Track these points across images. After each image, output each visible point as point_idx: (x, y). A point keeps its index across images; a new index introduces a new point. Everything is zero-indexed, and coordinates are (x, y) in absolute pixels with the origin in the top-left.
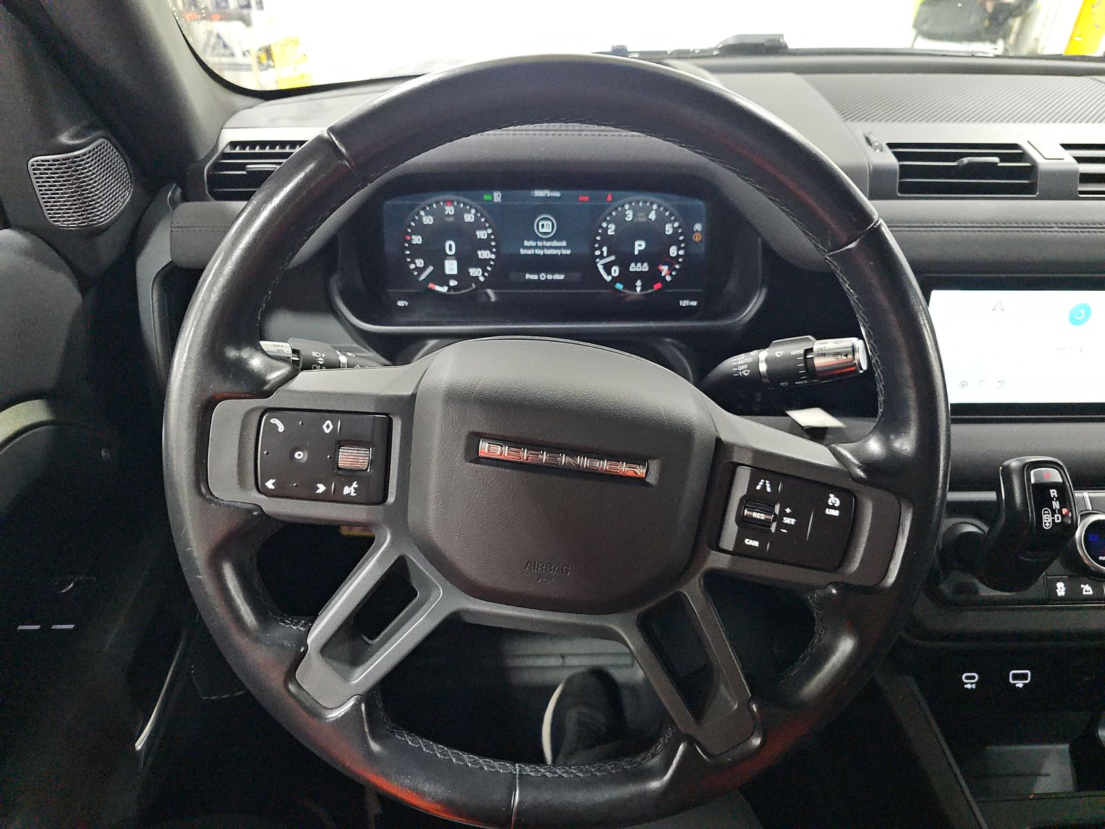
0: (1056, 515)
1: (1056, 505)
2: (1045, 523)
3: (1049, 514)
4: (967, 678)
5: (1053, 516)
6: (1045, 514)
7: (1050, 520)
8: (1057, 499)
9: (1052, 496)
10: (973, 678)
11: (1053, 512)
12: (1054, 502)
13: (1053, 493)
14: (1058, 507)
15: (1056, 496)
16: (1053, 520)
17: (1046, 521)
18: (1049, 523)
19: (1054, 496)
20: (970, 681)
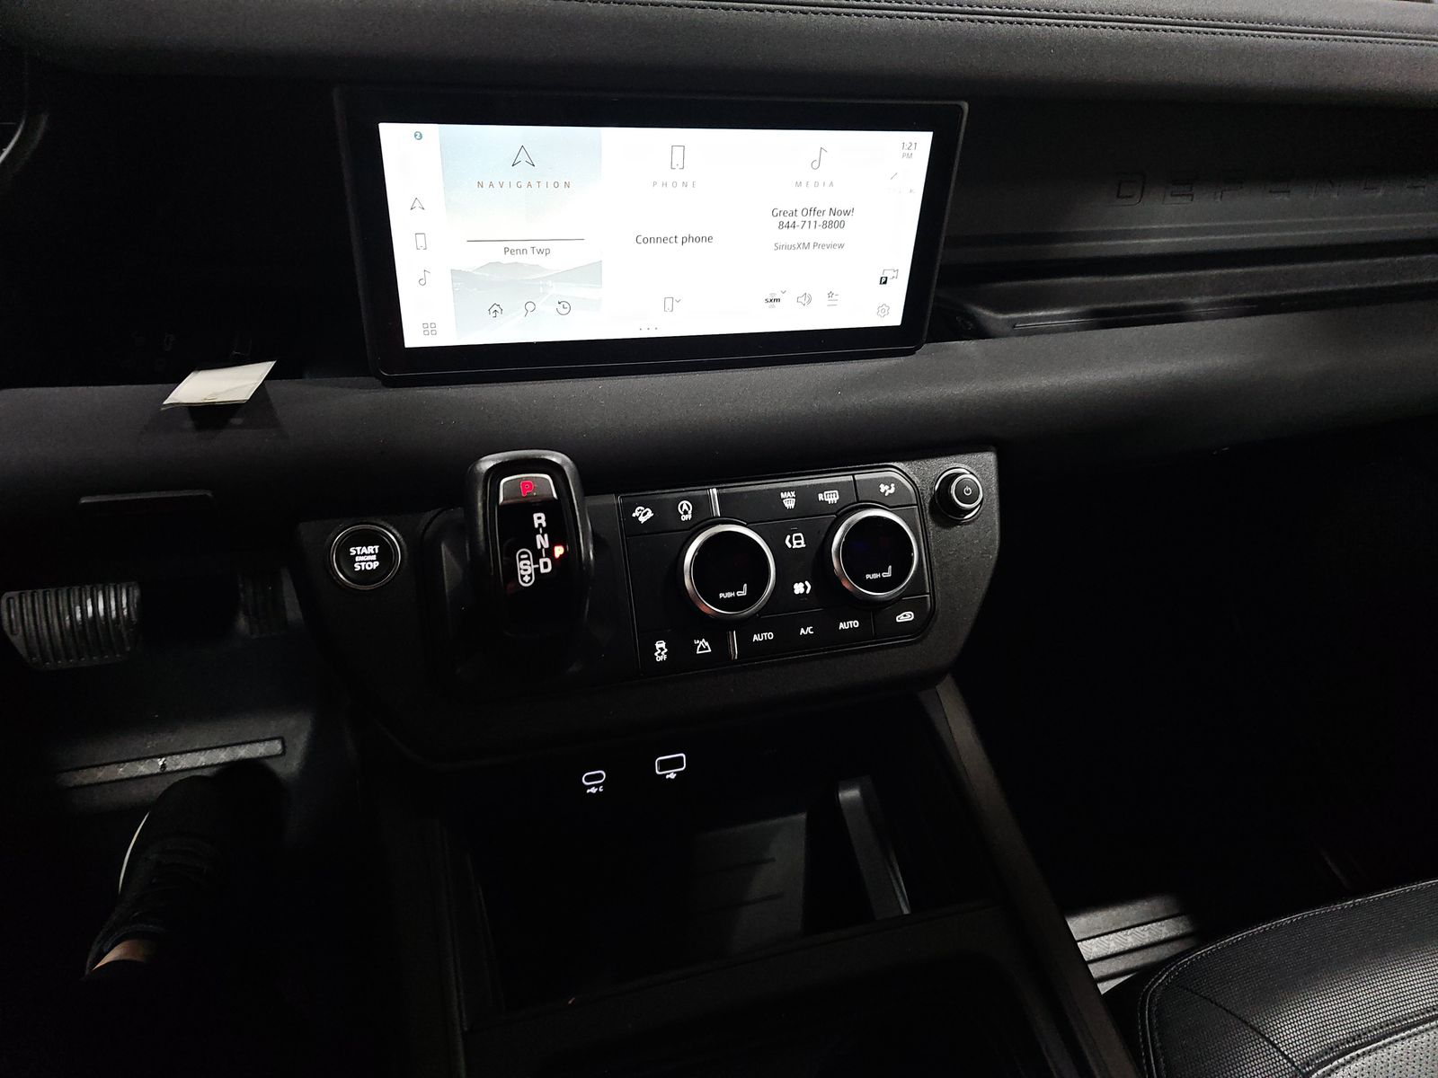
0: (541, 561)
1: (542, 541)
2: (523, 576)
3: (528, 559)
4: (588, 779)
5: (536, 562)
6: (520, 560)
7: (531, 570)
8: (545, 530)
9: (536, 526)
10: (600, 776)
11: (537, 556)
12: (539, 537)
13: (539, 519)
14: (546, 545)
15: (544, 525)
16: (537, 570)
17: (523, 573)
18: (530, 575)
19: (540, 525)
20: (593, 783)
